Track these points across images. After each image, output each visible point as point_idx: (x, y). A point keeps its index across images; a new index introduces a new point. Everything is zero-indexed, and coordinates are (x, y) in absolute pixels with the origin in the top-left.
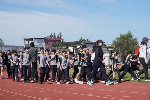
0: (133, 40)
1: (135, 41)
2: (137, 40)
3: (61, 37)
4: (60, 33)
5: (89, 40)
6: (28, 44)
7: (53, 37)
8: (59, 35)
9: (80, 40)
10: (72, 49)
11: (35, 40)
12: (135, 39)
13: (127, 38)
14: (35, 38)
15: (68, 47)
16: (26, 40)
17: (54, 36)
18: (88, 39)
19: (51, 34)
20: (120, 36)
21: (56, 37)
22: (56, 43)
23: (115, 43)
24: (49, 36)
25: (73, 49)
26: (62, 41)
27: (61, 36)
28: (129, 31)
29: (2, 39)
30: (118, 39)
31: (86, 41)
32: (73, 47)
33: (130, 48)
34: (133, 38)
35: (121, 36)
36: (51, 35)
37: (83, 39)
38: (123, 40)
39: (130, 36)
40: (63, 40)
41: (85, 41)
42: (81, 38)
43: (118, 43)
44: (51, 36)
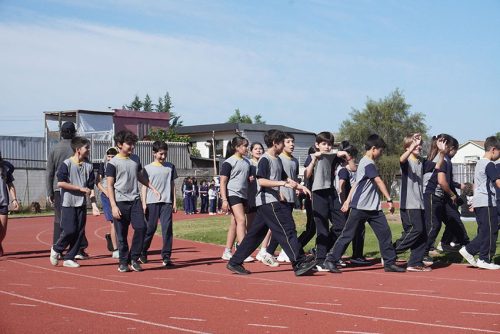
0: (408, 121)
1: (415, 125)
2: (422, 122)
3: (171, 110)
4: (167, 97)
5: (262, 120)
7: (142, 109)
8: (164, 104)
9: (234, 119)
10: (208, 149)
11: (81, 117)
12: (416, 119)
13: (390, 115)
14: (80, 111)
15: (191, 144)
16: (51, 116)
17: (147, 105)
18: (258, 118)
19: (137, 98)
20: (365, 107)
21: (154, 107)
22: (153, 128)
23: (351, 130)
24: (129, 104)
25: (211, 148)
26: (171, 122)
27: (168, 106)
28: (397, 92)
30: (358, 117)
31: (254, 121)
32: (210, 141)
33: (397, 146)
34: (409, 116)
35: (370, 108)
36: (134, 103)
37: (241, 115)
38: (375, 121)
39: (398, 106)
40: (177, 119)
41: (250, 121)
42: (237, 112)
43: (359, 131)
44: (137, 104)
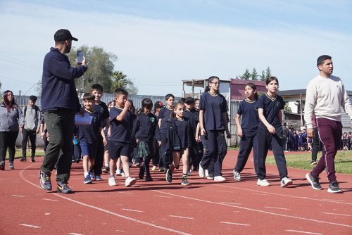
4: (268, 70)
6: (191, 92)
7: (250, 79)
8: (266, 75)
10: (296, 107)
16: (188, 83)
17: (254, 76)
19: (247, 71)
21: (258, 78)
24: (242, 75)
25: (299, 106)
29: (132, 81)
32: (298, 101)
36: (245, 75)
44: (247, 75)
